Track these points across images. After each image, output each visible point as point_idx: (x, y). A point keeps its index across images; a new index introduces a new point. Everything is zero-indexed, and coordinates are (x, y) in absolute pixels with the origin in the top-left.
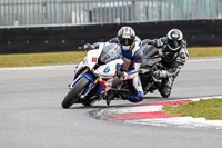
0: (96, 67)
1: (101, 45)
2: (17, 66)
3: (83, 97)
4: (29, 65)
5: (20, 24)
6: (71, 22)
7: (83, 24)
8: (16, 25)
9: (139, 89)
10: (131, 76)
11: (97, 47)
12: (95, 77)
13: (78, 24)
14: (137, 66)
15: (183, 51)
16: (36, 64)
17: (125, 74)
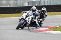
0: (26, 18)
1: (27, 12)
2: (8, 17)
3: (22, 26)
4: (12, 17)
5: (9, 6)
6: (23, 5)
7: (27, 6)
8: (8, 6)
9: (38, 24)
10: (35, 20)
11: (26, 12)
12: (25, 21)
13: (25, 6)
14: (37, 17)
15: (46, 14)
16: (14, 17)
17: (34, 20)
